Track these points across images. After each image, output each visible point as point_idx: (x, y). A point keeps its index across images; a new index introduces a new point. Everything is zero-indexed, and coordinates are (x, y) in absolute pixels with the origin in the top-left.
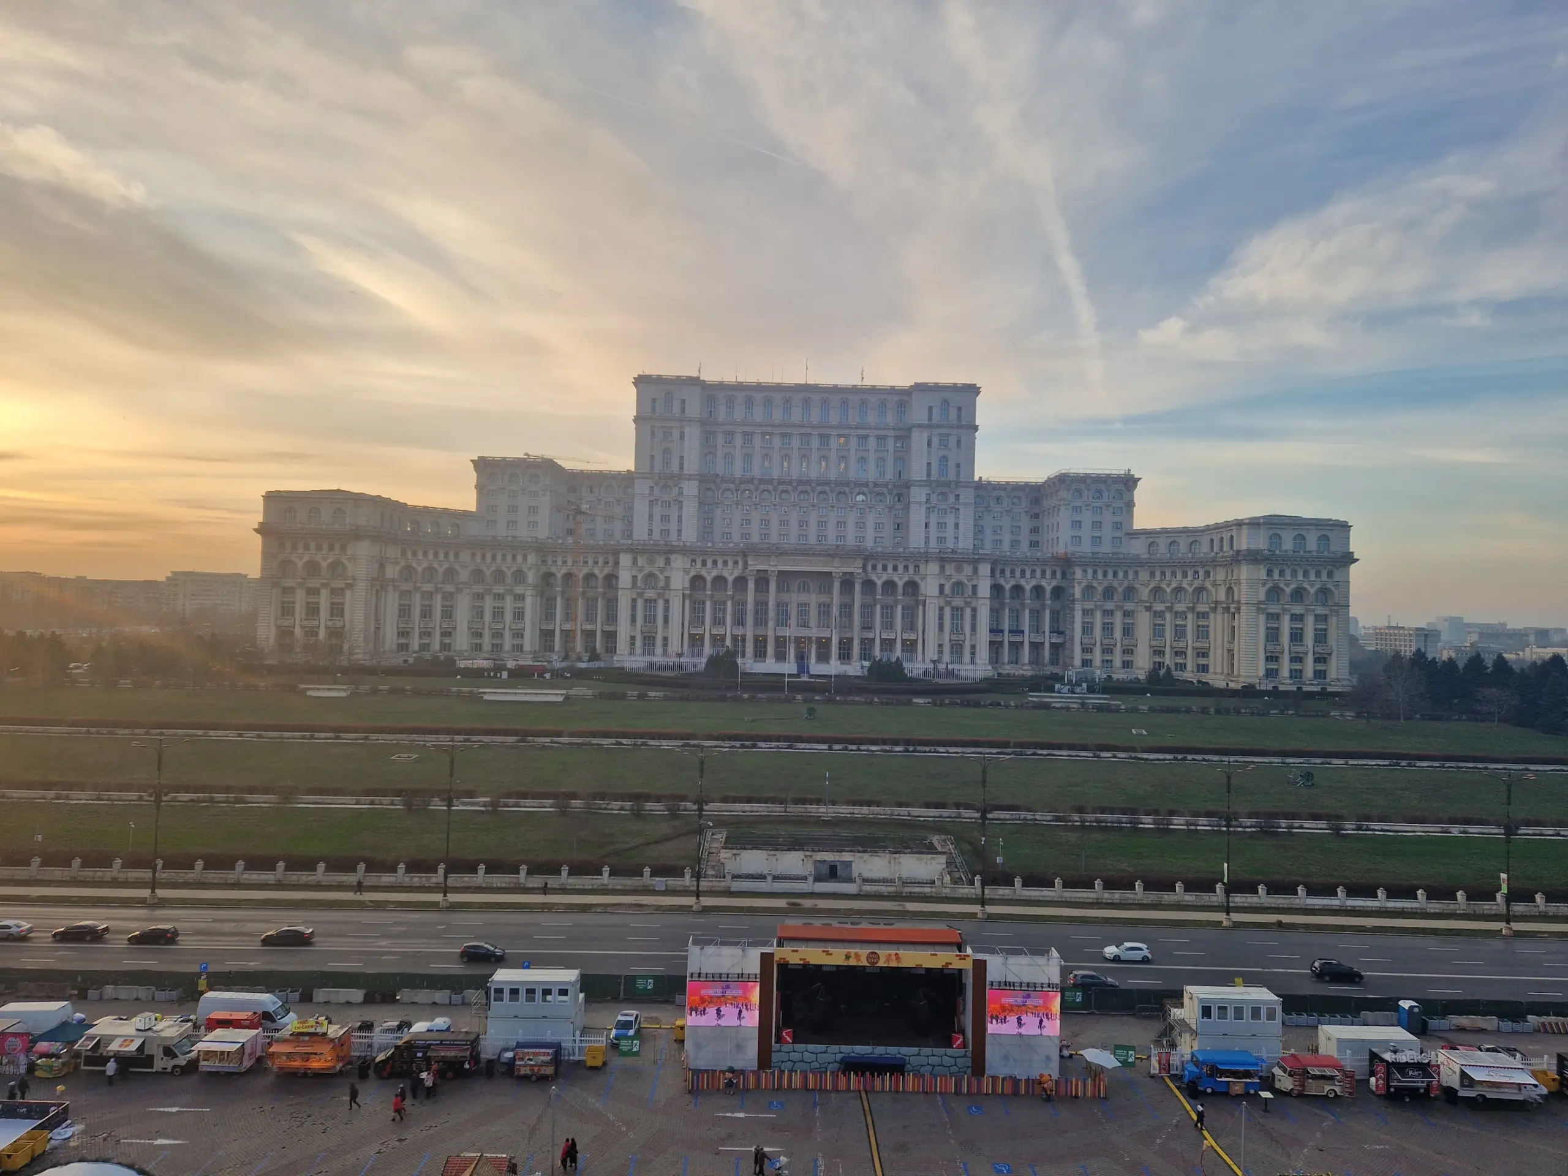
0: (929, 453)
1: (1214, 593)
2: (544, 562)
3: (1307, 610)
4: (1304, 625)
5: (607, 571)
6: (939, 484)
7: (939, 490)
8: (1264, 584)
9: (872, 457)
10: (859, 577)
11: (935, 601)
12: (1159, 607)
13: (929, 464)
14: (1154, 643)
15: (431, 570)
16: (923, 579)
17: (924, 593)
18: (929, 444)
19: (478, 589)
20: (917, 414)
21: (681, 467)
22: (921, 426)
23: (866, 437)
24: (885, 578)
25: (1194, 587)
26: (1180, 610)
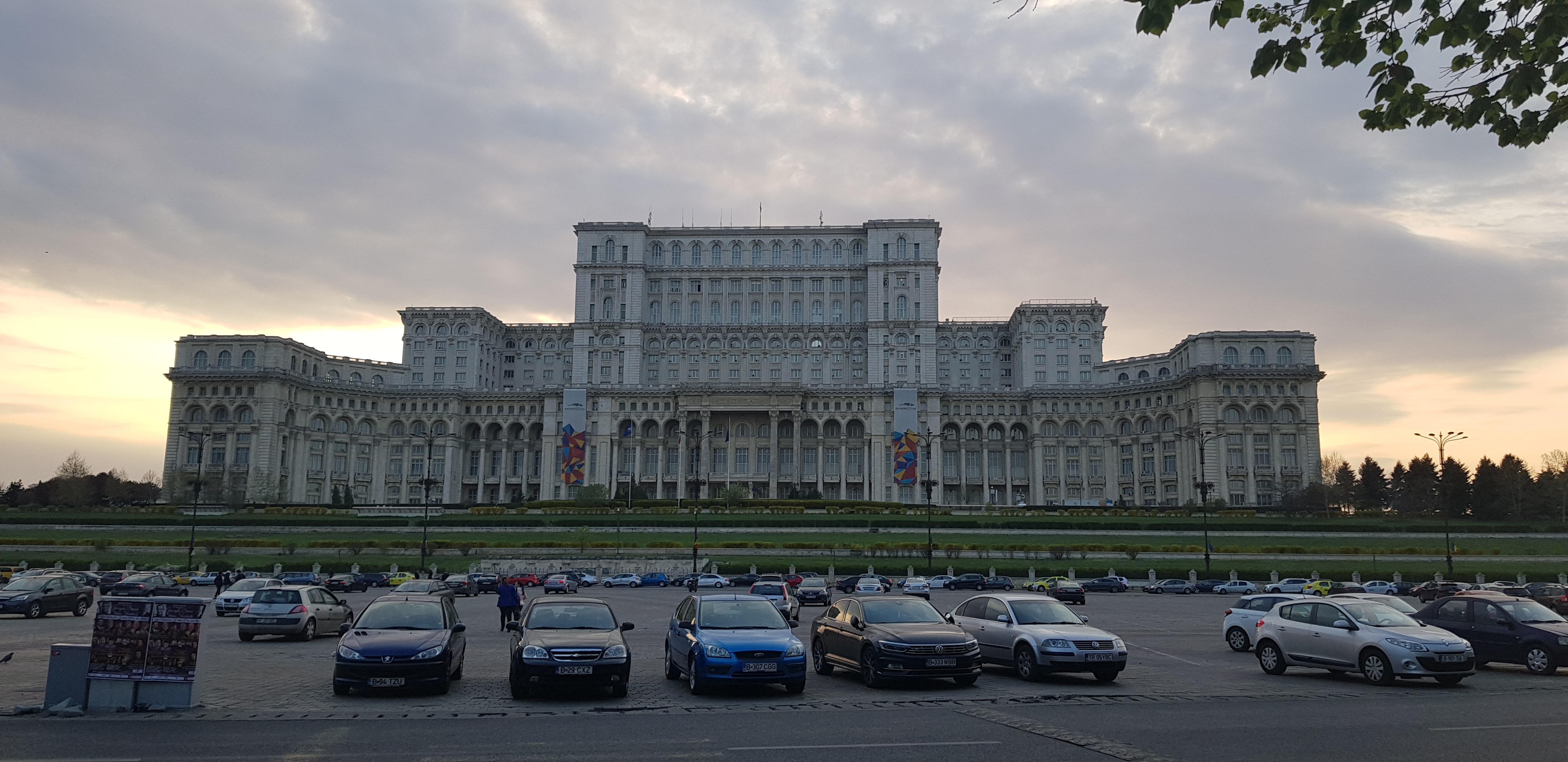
0: (886, 291)
1: (1178, 420)
2: (468, 410)
3: (1272, 429)
4: (1269, 445)
5: (533, 420)
6: (897, 324)
7: (897, 331)
8: (1221, 402)
9: (827, 300)
10: (797, 415)
11: (882, 439)
12: (1125, 440)
13: (886, 304)
14: (1122, 480)
15: (345, 418)
16: (866, 417)
17: (869, 432)
18: (885, 283)
19: (397, 441)
20: (874, 252)
21: (623, 317)
22: (876, 265)
23: (821, 279)
24: (826, 417)
25: (1157, 414)
26: (1146, 441)
